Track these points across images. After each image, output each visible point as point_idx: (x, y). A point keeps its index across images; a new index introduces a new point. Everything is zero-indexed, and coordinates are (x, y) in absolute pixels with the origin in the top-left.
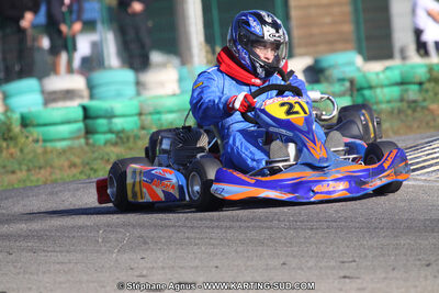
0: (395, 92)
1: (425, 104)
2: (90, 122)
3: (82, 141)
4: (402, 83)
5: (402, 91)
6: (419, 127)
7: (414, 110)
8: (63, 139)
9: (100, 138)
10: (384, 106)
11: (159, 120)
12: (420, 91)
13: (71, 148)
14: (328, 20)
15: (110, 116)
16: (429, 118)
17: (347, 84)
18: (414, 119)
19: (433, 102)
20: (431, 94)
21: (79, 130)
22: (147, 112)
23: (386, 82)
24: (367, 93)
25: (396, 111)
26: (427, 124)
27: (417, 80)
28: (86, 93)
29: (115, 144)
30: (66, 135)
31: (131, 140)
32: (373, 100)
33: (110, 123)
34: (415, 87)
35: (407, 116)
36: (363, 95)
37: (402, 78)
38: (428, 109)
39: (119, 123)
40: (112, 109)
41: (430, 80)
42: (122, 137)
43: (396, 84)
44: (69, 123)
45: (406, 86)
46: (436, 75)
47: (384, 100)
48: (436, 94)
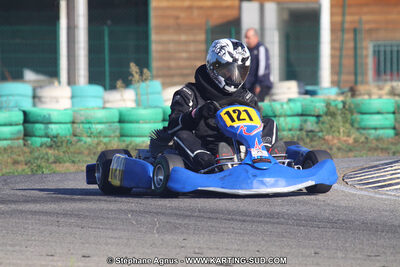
0: (296, 121)
1: (320, 134)
2: (29, 126)
3: (21, 142)
4: (302, 115)
5: (301, 121)
7: (312, 140)
8: (6, 139)
9: (37, 141)
10: (285, 133)
11: (90, 128)
12: (317, 123)
13: (11, 147)
15: (47, 122)
16: (325, 146)
19: (328, 133)
20: (328, 126)
21: (19, 132)
22: (79, 121)
23: (289, 113)
27: (316, 113)
29: (51, 147)
30: (9, 136)
31: (64, 144)
33: (47, 128)
34: (314, 119)
37: (303, 111)
38: (324, 139)
39: (54, 129)
40: (49, 115)
41: (326, 114)
42: (55, 142)
43: (298, 115)
44: (11, 125)
45: (305, 118)
46: (332, 109)
47: (287, 128)
48: (331, 127)
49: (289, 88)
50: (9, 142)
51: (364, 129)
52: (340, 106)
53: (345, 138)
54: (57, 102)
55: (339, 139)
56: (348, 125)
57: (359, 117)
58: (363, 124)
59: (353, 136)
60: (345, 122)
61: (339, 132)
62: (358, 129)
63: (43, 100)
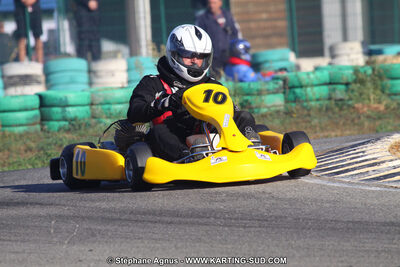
0: (324, 91)
1: (350, 102)
3: (38, 127)
4: (330, 84)
5: (330, 90)
6: (344, 124)
7: (341, 109)
8: (21, 125)
9: (55, 125)
10: (313, 103)
11: (109, 109)
12: (347, 91)
13: (27, 133)
14: (264, 16)
15: (64, 105)
16: (354, 116)
17: (281, 82)
18: (340, 116)
19: (358, 101)
20: (356, 94)
21: (35, 117)
22: (97, 102)
23: (315, 82)
24: (298, 91)
25: (324, 109)
26: (353, 120)
27: (345, 81)
28: (43, 79)
29: (68, 131)
30: (24, 122)
31: (83, 128)
32: (304, 98)
33: (64, 111)
34: (343, 87)
35: (334, 113)
36: (294, 93)
37: (331, 79)
38: (354, 108)
39: (72, 112)
40: (66, 97)
41: (355, 82)
42: (74, 125)
43: (325, 84)
44: (26, 110)
45: (334, 86)
46: (360, 76)
47: (314, 98)
48: (361, 94)
49: (352, 49)
50: (25, 128)
51: (396, 94)
52: (370, 71)
53: (376, 105)
54: (113, 75)
55: (369, 106)
56: (378, 92)
57: (390, 83)
58: (395, 90)
59: (384, 103)
60: (376, 88)
61: (369, 99)
62: (389, 95)
63: (99, 74)
